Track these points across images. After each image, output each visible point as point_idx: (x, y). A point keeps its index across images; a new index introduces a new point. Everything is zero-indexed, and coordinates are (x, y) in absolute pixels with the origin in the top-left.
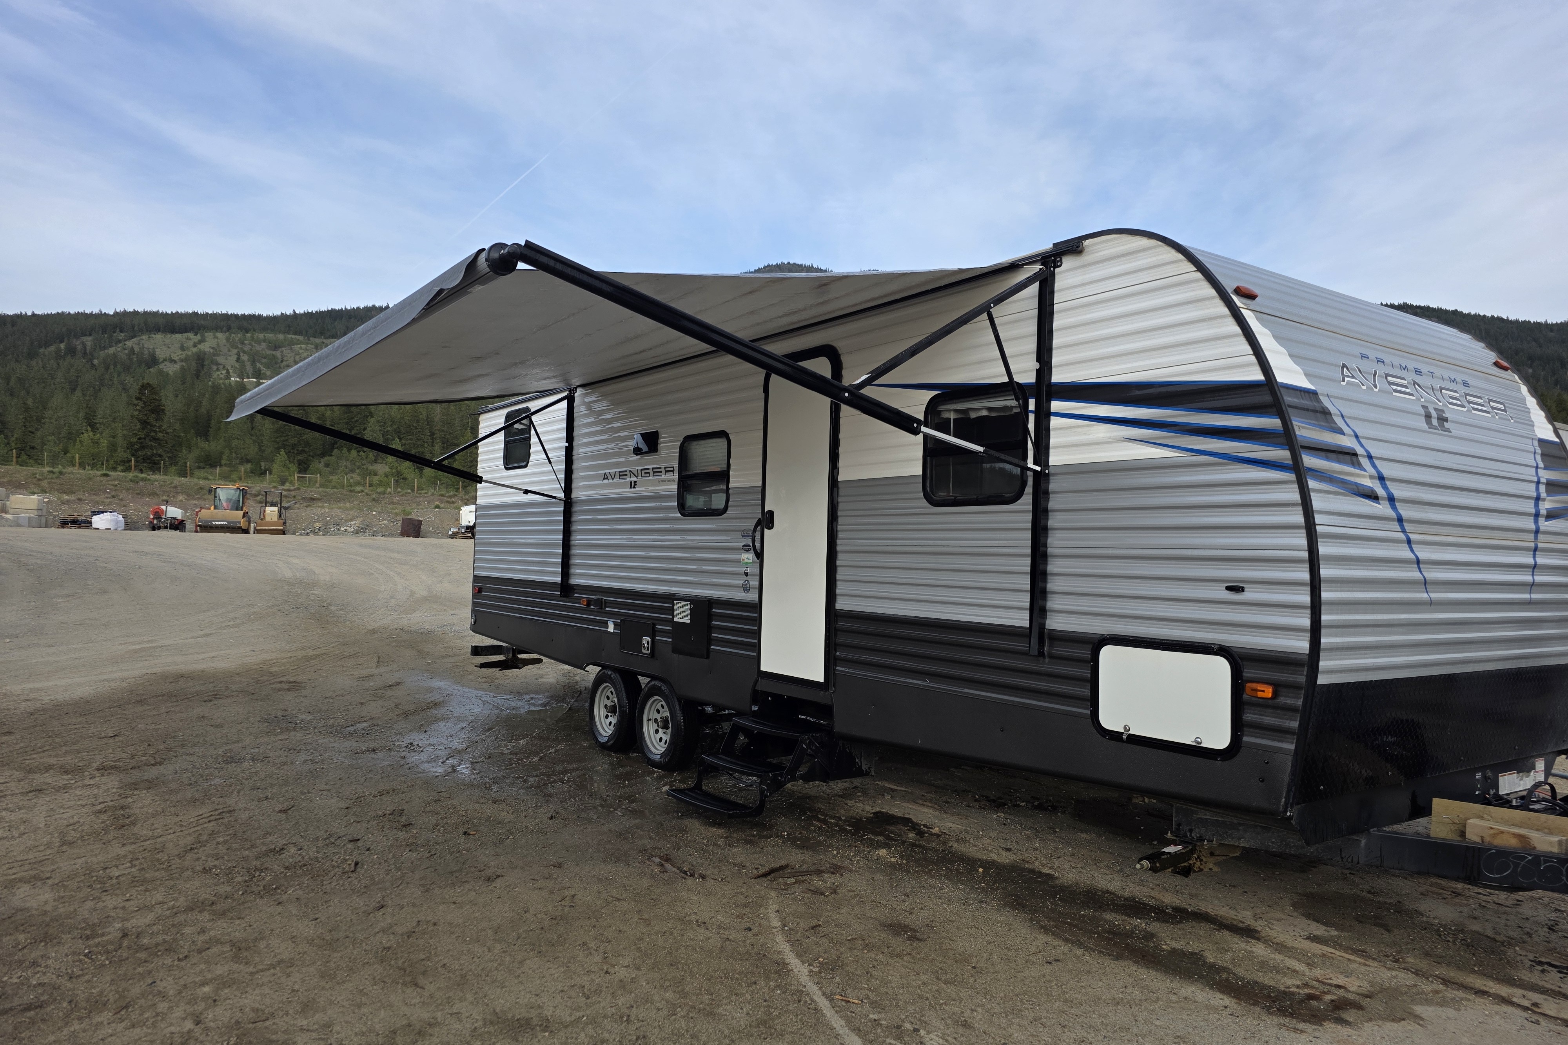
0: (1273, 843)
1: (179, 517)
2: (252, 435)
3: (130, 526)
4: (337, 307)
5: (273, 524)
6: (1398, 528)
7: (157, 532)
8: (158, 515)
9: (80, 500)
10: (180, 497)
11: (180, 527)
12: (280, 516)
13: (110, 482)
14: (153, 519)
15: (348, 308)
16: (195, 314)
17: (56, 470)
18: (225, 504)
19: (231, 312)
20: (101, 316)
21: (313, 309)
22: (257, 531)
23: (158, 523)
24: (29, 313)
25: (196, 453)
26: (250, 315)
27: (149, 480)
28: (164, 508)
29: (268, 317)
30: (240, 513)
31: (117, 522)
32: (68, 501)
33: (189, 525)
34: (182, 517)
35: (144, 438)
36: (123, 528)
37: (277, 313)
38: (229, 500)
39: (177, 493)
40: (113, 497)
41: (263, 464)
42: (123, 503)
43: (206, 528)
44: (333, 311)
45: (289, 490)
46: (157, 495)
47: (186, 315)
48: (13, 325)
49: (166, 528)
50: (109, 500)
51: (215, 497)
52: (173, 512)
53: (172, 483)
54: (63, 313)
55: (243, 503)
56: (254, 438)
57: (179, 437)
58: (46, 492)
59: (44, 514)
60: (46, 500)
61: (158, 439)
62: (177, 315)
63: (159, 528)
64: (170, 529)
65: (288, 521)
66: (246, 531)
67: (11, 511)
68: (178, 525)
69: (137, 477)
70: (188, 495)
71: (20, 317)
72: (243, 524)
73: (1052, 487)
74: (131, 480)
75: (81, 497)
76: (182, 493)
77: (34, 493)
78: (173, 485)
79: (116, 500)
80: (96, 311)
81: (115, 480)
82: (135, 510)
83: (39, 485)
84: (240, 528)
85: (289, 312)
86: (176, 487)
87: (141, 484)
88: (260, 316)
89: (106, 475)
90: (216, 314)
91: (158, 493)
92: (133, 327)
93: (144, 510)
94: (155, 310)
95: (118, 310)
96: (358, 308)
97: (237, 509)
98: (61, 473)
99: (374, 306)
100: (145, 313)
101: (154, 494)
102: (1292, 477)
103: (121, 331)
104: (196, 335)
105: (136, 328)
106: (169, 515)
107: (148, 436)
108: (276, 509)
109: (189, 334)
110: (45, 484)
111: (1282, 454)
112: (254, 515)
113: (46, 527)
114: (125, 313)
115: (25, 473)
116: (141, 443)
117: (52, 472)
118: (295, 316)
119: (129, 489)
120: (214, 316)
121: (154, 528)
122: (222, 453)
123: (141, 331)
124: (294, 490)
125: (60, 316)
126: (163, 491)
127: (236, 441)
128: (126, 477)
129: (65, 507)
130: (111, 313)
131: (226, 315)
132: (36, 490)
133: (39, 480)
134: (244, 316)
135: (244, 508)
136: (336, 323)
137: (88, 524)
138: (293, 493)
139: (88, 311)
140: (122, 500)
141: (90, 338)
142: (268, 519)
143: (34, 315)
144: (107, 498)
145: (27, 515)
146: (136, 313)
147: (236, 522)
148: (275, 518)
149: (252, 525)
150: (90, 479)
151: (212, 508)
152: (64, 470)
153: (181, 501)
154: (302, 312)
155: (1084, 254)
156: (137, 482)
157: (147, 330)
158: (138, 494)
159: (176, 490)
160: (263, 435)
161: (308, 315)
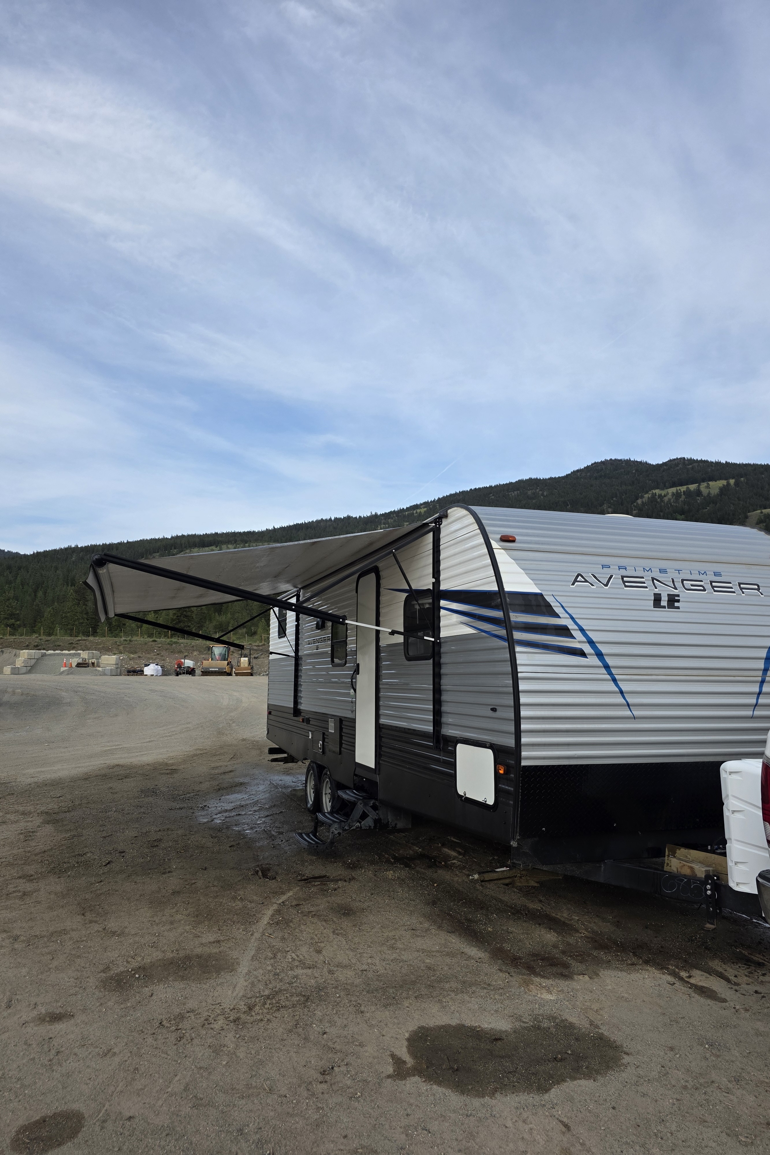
0: (559, 868)
1: (192, 667)
2: (247, 610)
3: (165, 673)
4: (300, 522)
5: (245, 669)
6: (605, 672)
7: (180, 676)
8: (180, 665)
9: (139, 657)
10: (195, 653)
11: (192, 672)
12: (250, 664)
13: (157, 646)
14: (177, 668)
15: (307, 522)
16: (216, 534)
17: (128, 639)
18: (217, 657)
19: (237, 531)
20: (164, 539)
21: (285, 524)
22: (237, 674)
23: (181, 671)
24: (125, 542)
25: (214, 623)
26: (248, 532)
27: (178, 643)
28: (183, 660)
29: (259, 532)
30: (226, 662)
31: (157, 671)
32: (133, 658)
33: (198, 672)
34: (193, 666)
35: (180, 616)
36: (161, 674)
37: (264, 529)
38: (220, 654)
39: (194, 650)
40: (158, 654)
41: (253, 628)
42: (163, 658)
43: (206, 673)
44: (297, 524)
45: (259, 646)
46: (183, 652)
47: (212, 535)
48: (117, 550)
49: (184, 673)
50: (155, 657)
51: (212, 652)
52: (189, 663)
53: (191, 644)
54: (143, 540)
55: (228, 656)
56: (248, 611)
57: (204, 613)
58: (122, 653)
59: (119, 667)
60: (121, 658)
61: (188, 616)
62: (206, 535)
63: (180, 674)
64: (187, 674)
65: (255, 668)
66: (230, 674)
67: (102, 665)
68: (191, 672)
69: (172, 641)
70: (200, 652)
71: (120, 544)
72: (227, 669)
73: (443, 650)
74: (168, 644)
75: (140, 655)
76: (196, 650)
77: (115, 654)
78: (191, 646)
79: (159, 657)
80: (161, 537)
81: (159, 644)
82: (169, 663)
83: (118, 649)
84: (225, 672)
85: (271, 528)
86: (193, 647)
87: (174, 645)
88: (254, 532)
89: (155, 641)
90: (228, 533)
91: (183, 651)
92: (181, 545)
93: (171, 663)
94: (194, 533)
95: (173, 536)
96: (313, 521)
97: (224, 660)
98: (130, 641)
99: (322, 519)
100: (188, 535)
101: (180, 652)
102: (506, 644)
103: (175, 549)
104: (216, 547)
105: (183, 545)
106: (186, 665)
107: (182, 614)
108: (247, 659)
109: (213, 547)
110: (121, 648)
111: (503, 632)
112: (234, 663)
113: (120, 675)
114: (177, 537)
115: (111, 642)
116: (178, 619)
117: (125, 640)
118: (275, 530)
119: (167, 649)
120: (228, 535)
121: (177, 674)
122: (229, 623)
123: (186, 548)
124: (262, 646)
125: (142, 542)
126: (186, 650)
127: (237, 614)
128: (166, 642)
129: (132, 662)
130: (170, 538)
131: (234, 533)
132: (116, 652)
133: (119, 645)
134: (244, 532)
135: (229, 659)
136: (299, 533)
137: (141, 672)
138: (261, 648)
139: (157, 538)
140: (162, 656)
141: (158, 554)
142: (242, 666)
143: (128, 542)
144: (154, 655)
145: (110, 668)
146: (183, 536)
147: (223, 668)
148: (246, 665)
149: (234, 670)
150: (146, 644)
151: (210, 660)
152: (132, 639)
153: (195, 655)
154: (279, 527)
155: (448, 517)
156: (172, 645)
157: (189, 547)
158: (172, 652)
159: (193, 648)
160: (253, 609)
161: (282, 529)
